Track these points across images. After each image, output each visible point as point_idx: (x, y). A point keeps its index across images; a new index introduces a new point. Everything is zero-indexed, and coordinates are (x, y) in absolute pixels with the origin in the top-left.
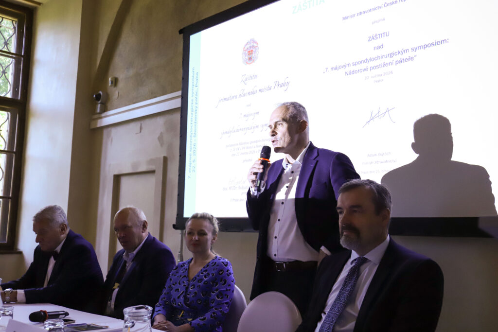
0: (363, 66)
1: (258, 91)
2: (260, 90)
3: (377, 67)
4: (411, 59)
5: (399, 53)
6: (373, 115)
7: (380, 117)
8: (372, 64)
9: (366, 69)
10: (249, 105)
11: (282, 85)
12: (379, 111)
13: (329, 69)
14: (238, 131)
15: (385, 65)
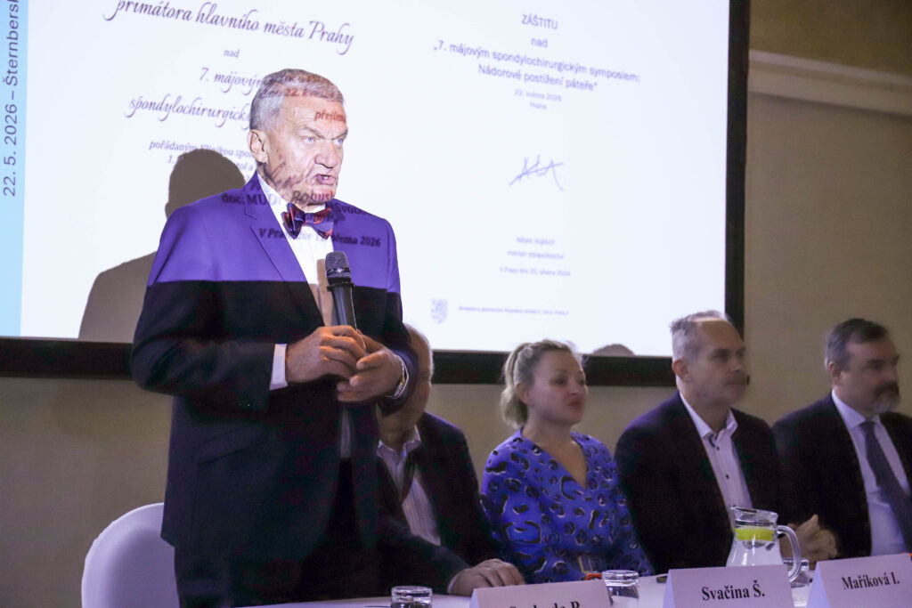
0: (512, 66)
1: (262, 26)
2: (269, 27)
3: (537, 79)
4: (589, 86)
5: (571, 68)
6: (528, 167)
7: (539, 172)
8: (526, 69)
9: (518, 75)
10: (235, 54)
11: (334, 38)
12: (538, 163)
13: (446, 45)
14: (192, 110)
15: (549, 80)
